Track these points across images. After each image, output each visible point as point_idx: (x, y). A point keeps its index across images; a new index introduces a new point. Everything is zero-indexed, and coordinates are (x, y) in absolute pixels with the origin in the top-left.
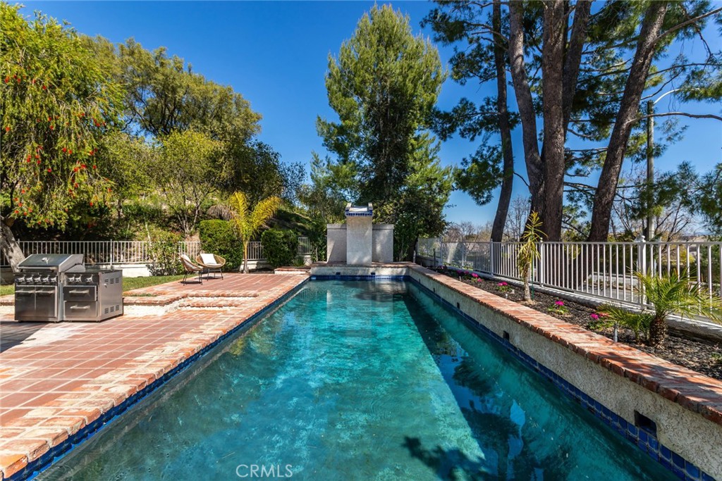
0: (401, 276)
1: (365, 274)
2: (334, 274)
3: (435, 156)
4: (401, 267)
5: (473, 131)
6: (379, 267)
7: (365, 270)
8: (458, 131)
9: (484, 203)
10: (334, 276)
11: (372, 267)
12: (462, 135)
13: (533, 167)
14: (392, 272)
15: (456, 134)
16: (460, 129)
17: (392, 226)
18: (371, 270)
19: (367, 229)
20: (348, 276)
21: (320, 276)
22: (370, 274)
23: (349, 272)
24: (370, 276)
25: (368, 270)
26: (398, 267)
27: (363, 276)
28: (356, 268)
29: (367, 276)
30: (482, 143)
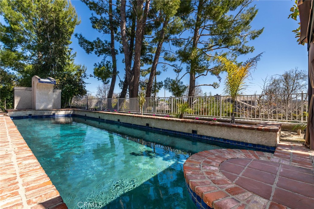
0: (70, 115)
1: (49, 115)
2: (28, 115)
3: (73, 59)
4: (70, 110)
5: (100, 53)
6: (57, 110)
7: (49, 112)
8: (94, 51)
9: (106, 83)
10: (28, 116)
11: (53, 111)
12: (96, 53)
13: (129, 72)
14: (65, 113)
15: (93, 52)
16: (95, 51)
17: (61, 91)
18: (53, 112)
19: (50, 91)
20: (37, 116)
21: (16, 117)
22: (52, 114)
23: (38, 114)
24: (52, 115)
25: (51, 112)
26: (69, 110)
27: (48, 116)
28: (43, 111)
29: (50, 116)
30: (103, 59)
